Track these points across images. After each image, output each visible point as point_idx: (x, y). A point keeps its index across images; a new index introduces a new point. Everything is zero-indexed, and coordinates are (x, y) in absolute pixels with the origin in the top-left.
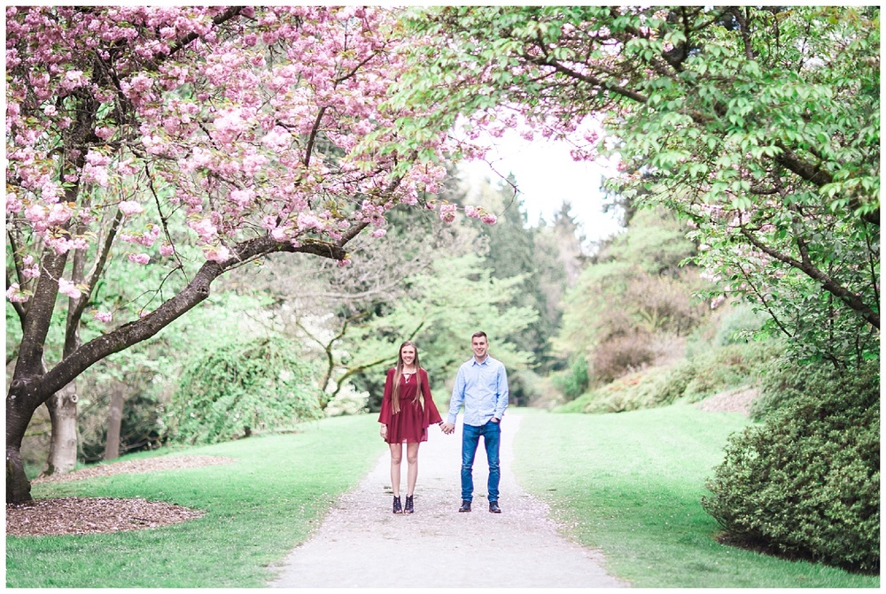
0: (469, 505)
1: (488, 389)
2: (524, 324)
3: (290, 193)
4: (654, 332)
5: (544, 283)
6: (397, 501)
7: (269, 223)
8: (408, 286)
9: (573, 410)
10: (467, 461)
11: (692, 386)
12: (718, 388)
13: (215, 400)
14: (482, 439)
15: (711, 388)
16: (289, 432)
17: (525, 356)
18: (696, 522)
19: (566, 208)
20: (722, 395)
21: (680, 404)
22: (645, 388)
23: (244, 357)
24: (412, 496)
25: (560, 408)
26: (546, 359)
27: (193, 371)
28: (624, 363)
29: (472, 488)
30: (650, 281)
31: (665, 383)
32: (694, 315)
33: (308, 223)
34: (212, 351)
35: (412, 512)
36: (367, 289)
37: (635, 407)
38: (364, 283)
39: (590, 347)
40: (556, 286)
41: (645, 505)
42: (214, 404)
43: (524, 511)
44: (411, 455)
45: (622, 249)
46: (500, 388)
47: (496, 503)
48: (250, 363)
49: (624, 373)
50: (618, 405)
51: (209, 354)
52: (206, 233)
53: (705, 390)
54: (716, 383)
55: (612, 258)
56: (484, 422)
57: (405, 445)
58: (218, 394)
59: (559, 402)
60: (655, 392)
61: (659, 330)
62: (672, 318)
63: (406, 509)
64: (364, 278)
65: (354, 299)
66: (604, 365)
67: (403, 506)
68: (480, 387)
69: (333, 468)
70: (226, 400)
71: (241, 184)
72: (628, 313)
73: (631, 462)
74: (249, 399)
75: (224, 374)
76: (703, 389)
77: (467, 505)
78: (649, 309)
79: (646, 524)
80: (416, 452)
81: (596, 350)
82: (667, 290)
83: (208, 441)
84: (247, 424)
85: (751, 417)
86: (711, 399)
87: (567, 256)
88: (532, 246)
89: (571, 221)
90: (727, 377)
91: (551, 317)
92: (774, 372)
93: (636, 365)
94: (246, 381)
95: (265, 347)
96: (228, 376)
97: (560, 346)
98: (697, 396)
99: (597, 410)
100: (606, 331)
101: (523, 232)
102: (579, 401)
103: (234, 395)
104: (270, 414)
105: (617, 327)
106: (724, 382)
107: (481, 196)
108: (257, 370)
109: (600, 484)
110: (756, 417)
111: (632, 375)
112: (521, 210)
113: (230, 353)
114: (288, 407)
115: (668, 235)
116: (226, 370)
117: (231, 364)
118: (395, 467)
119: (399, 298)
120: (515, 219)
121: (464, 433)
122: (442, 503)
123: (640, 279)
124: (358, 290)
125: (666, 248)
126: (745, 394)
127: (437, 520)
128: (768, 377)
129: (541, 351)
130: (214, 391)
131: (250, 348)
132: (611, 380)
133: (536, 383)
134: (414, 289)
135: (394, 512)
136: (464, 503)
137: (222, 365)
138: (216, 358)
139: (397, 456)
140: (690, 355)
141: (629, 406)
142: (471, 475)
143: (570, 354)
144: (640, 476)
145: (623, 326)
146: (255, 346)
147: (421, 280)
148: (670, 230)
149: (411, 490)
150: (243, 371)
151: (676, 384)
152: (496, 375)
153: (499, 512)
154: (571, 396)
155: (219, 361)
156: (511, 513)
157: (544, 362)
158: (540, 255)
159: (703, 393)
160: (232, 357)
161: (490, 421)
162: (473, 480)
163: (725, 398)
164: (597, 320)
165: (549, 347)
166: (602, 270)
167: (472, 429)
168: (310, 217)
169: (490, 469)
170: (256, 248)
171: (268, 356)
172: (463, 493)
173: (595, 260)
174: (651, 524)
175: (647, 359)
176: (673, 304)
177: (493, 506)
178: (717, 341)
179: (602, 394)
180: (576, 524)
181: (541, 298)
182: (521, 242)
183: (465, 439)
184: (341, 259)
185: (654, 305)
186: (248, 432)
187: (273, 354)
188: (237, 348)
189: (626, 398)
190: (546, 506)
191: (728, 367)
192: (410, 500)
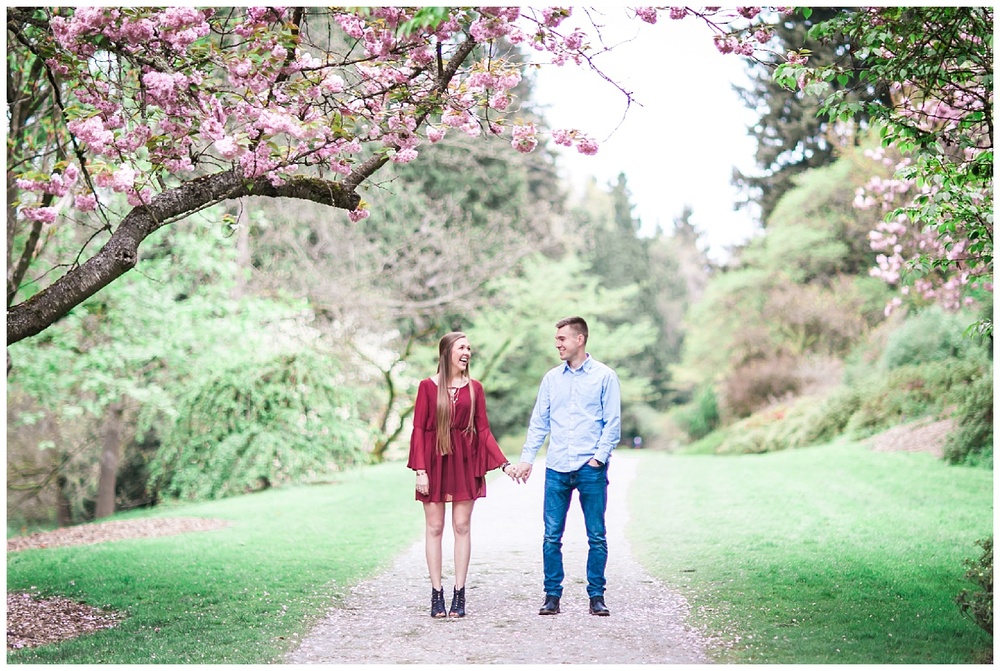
0: (557, 602)
1: (584, 412)
2: (638, 346)
3: (246, 77)
4: (802, 353)
5: (662, 302)
6: (437, 597)
7: (212, 130)
8: (492, 293)
9: (700, 452)
10: (552, 529)
11: (855, 420)
12: (891, 421)
13: (220, 439)
14: (576, 494)
15: (882, 421)
16: (324, 483)
17: (640, 386)
18: (937, 631)
19: (687, 213)
20: (897, 430)
21: (841, 444)
22: (793, 423)
23: (261, 382)
24: (463, 589)
25: (683, 449)
26: (664, 392)
27: (191, 400)
28: (763, 393)
29: (561, 575)
30: (794, 291)
31: (821, 417)
32: (850, 333)
33: (275, 126)
34: (218, 373)
35: (463, 615)
36: (436, 295)
37: (779, 446)
38: (432, 289)
39: (719, 376)
40: (676, 306)
41: (838, 596)
42: (220, 446)
43: (647, 610)
44: (461, 519)
45: (758, 254)
46: (606, 411)
47: (601, 599)
48: (270, 389)
49: (764, 404)
50: (758, 445)
51: (214, 378)
52: (95, 140)
53: (874, 423)
54: (889, 415)
55: (746, 266)
56: (575, 466)
57: (449, 506)
58: (226, 431)
59: (682, 443)
60: (808, 427)
61: (808, 351)
62: (822, 337)
63: (452, 610)
64: (432, 282)
65: (421, 309)
66: (739, 396)
67: (448, 605)
68: (573, 408)
69: (364, 535)
70: (236, 440)
71: (162, 62)
72: (770, 333)
73: (799, 522)
74: (267, 439)
75: (234, 405)
76: (872, 424)
77: (552, 605)
78: (794, 326)
79: (857, 638)
80: (469, 516)
81: (727, 379)
82: (817, 302)
83: (211, 496)
84: (263, 473)
85: (945, 458)
86: (882, 437)
87: (688, 270)
88: (647, 257)
89: (692, 227)
90: (905, 407)
91: (671, 342)
92: (976, 397)
93: (780, 394)
94: (264, 413)
95: (290, 368)
96: (238, 407)
97: (682, 375)
98: (864, 432)
99: (731, 452)
100: (740, 354)
101: (636, 241)
102: (708, 441)
103: (246, 434)
104: (295, 460)
105: (755, 349)
106: (899, 412)
107: (587, 197)
108: (279, 398)
109: (764, 560)
110: (953, 459)
111: (775, 407)
112: (634, 215)
113: (243, 375)
114: (321, 449)
115: (816, 236)
116: (236, 398)
117: (243, 391)
118: (433, 540)
119: (479, 308)
120: (627, 224)
121: (546, 483)
122: (515, 597)
123: (783, 289)
124: (425, 297)
125: (813, 252)
126: (930, 427)
127: (502, 631)
128: (968, 403)
129: (659, 381)
130: (220, 427)
131: (268, 370)
132: (746, 414)
133: (653, 421)
134: (499, 296)
135: (433, 615)
136: (548, 598)
137: (231, 393)
138: (223, 383)
139: (437, 522)
140: (849, 381)
141: (772, 447)
142: (560, 554)
143: (695, 386)
144: (820, 546)
145: (763, 348)
146: (277, 366)
147: (506, 283)
148: (818, 229)
149: (460, 578)
150: (259, 399)
151: (835, 417)
152: (598, 388)
153: (606, 614)
154: (697, 434)
155: (227, 387)
156: (626, 615)
157: (664, 396)
158: (658, 269)
159: (871, 429)
160: (245, 382)
161: (586, 465)
162: (564, 561)
163: (903, 435)
164: (729, 341)
165: (668, 378)
166: (735, 280)
167: (558, 477)
168: (279, 117)
169: (590, 542)
170: (214, 189)
171: (294, 380)
172: (545, 583)
173: (725, 269)
174: (863, 637)
175: (792, 387)
176: (823, 320)
177: (597, 605)
178: (883, 363)
179: (740, 431)
180: (738, 638)
181: (659, 320)
182: (634, 253)
183: (549, 493)
184: (352, 208)
185: (801, 321)
186: (266, 484)
187: (300, 378)
188: (252, 369)
189: (769, 436)
190: (682, 599)
191: (906, 393)
192: (460, 595)
